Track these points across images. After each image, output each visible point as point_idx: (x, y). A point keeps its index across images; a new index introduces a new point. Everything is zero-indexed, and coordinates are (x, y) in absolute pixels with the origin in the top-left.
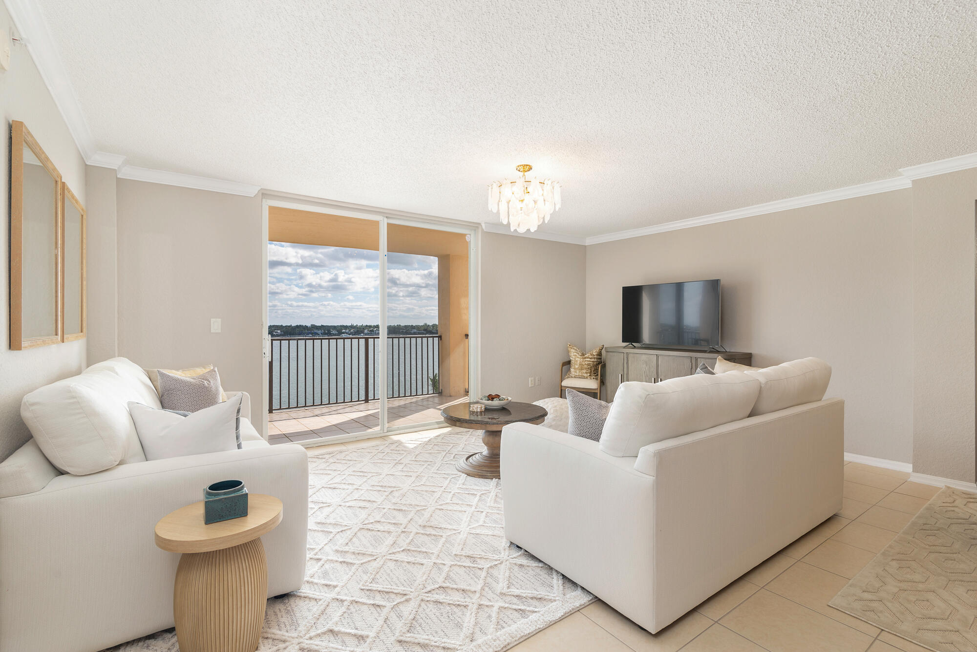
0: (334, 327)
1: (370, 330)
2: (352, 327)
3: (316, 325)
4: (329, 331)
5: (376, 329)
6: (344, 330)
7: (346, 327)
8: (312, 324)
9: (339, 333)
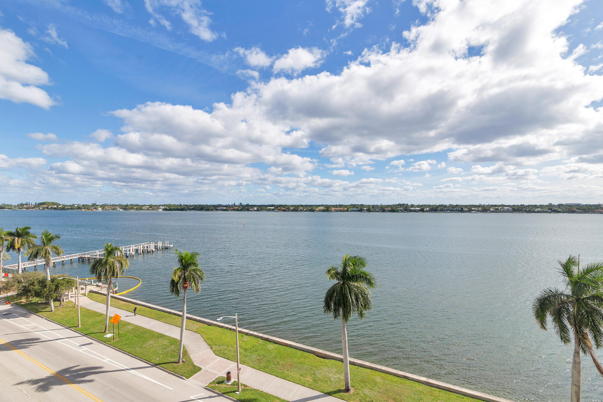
0: (466, 206)
1: (496, 209)
2: (479, 206)
3: (453, 204)
4: (462, 209)
5: (500, 208)
6: (474, 209)
7: (475, 206)
8: (450, 204)
9: (470, 210)
